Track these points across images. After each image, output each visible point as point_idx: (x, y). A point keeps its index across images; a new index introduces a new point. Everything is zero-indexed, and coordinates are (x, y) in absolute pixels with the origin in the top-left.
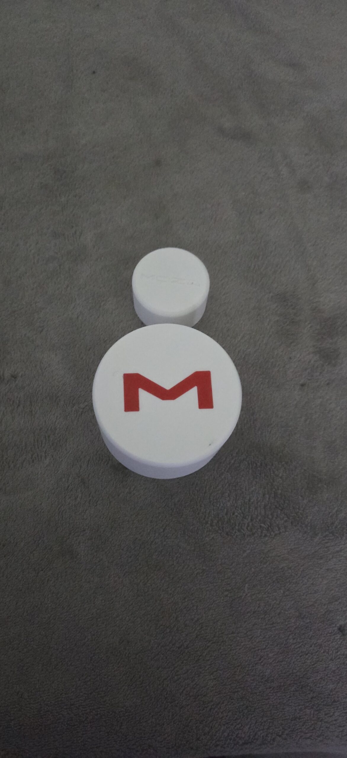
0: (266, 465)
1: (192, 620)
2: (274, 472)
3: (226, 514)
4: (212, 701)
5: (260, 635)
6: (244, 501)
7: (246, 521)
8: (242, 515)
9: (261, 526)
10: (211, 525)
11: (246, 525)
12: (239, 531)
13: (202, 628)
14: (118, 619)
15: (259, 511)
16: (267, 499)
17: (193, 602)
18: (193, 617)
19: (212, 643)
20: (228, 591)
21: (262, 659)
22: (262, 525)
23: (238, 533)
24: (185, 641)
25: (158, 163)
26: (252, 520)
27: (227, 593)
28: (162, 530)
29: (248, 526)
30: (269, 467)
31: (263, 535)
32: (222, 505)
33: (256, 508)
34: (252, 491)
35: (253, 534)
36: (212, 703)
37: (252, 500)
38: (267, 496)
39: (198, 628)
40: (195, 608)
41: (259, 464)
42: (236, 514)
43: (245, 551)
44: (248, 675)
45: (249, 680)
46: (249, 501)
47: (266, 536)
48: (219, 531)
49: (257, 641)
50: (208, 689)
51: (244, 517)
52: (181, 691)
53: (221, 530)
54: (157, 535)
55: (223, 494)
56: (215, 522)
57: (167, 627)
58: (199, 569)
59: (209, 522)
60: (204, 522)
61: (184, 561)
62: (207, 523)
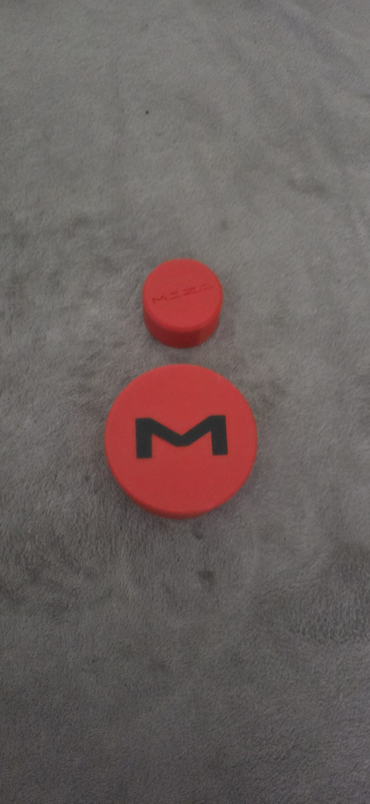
0: (357, 568)
1: (287, 731)
2: (365, 575)
3: (318, 620)
5: (356, 743)
6: (336, 607)
7: (338, 628)
8: (334, 622)
9: (353, 633)
10: (303, 633)
11: (339, 632)
12: (332, 638)
13: (297, 738)
14: (213, 732)
15: (351, 616)
16: (359, 604)
17: (288, 712)
18: (288, 728)
19: (309, 753)
20: (322, 700)
21: (358, 766)
22: (355, 631)
23: (330, 641)
24: (283, 752)
25: (224, 225)
26: (344, 626)
27: (321, 702)
28: (252, 640)
29: (341, 631)
30: (359, 569)
31: (356, 641)
32: (313, 612)
33: (348, 614)
34: (344, 596)
35: (346, 641)
37: (344, 606)
38: (359, 601)
39: (294, 739)
40: (290, 718)
41: (349, 567)
42: (328, 620)
43: (337, 659)
44: (344, 782)
45: (345, 786)
46: (341, 605)
47: (359, 642)
48: (311, 640)
49: (353, 748)
50: (305, 797)
51: (336, 624)
53: (313, 638)
54: (248, 645)
55: (314, 600)
56: (307, 630)
57: (263, 739)
58: (293, 679)
59: (301, 630)
60: (296, 630)
61: (277, 672)
62: (298, 631)
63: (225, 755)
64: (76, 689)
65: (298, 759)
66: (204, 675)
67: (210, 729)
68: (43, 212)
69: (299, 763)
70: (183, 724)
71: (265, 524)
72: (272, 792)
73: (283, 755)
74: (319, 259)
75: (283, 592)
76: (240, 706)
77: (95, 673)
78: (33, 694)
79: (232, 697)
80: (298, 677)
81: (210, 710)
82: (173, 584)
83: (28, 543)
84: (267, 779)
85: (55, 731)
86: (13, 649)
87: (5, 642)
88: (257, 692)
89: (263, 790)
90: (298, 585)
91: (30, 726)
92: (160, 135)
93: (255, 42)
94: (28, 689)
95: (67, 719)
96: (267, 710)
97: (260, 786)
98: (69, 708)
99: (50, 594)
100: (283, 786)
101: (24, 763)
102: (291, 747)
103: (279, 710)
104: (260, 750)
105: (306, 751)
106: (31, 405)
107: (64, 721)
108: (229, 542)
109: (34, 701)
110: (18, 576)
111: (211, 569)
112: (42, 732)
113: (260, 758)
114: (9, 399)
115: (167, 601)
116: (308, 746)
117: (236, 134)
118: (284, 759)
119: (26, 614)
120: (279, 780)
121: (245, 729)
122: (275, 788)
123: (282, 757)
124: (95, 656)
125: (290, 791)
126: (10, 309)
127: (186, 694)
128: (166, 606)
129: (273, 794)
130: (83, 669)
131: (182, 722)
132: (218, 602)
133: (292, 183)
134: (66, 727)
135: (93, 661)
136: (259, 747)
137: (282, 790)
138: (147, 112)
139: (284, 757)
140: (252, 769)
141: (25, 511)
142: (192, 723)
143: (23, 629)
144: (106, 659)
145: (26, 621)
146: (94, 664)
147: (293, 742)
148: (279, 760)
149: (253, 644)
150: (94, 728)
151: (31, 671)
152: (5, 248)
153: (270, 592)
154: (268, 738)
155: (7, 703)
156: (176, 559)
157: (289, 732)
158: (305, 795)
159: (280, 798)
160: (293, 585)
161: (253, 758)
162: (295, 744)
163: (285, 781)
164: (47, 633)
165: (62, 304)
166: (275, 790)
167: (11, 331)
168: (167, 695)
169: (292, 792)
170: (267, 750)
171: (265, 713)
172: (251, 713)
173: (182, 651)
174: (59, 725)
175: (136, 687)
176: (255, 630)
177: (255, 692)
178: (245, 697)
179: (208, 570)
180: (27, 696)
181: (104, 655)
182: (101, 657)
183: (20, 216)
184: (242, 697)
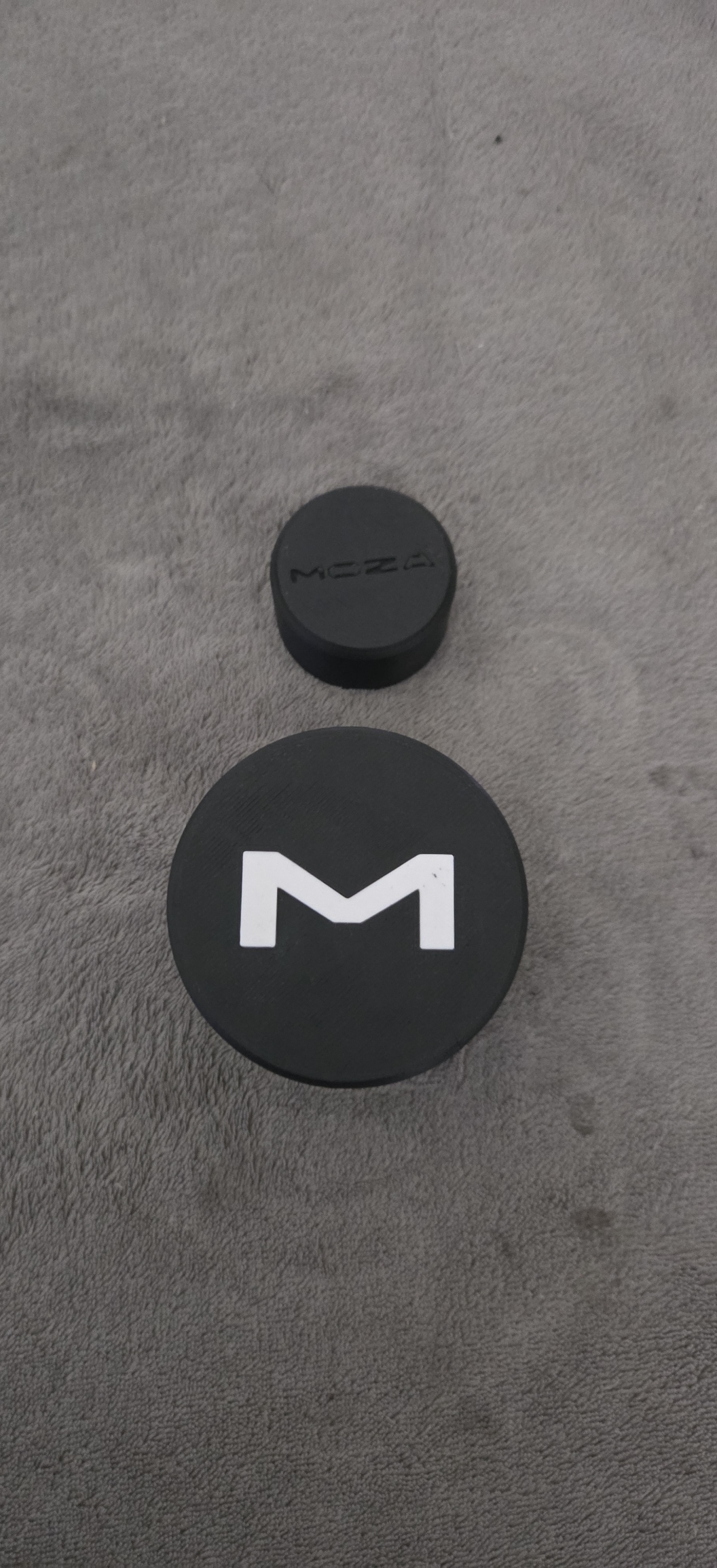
66: (580, 1450)
68: (255, 359)
70: (526, 1558)
76: (658, 1524)
77: (332, 1424)
78: (191, 1460)
79: (639, 1504)
81: (589, 1530)
82: (520, 1237)
85: (238, 1547)
86: (153, 1353)
87: (135, 1337)
88: (698, 1497)
91: (182, 1531)
92: (524, 193)
94: (181, 1449)
95: (265, 1523)
98: (271, 1500)
99: (241, 1233)
107: (260, 1527)
108: (651, 1148)
109: (194, 1478)
110: (170, 1186)
111: (608, 1208)
112: (209, 1547)
114: (163, 783)
115: (504, 1274)
117: (700, 199)
124: (334, 1386)
126: (170, 575)
127: (535, 1491)
128: (502, 1285)
130: (305, 1415)
131: (524, 1554)
132: (618, 1282)
134: (262, 1542)
135: (331, 1398)
138: (498, 140)
142: (548, 1558)
143: (176, 1309)
144: (358, 1394)
146: (331, 1403)
149: (695, 1388)
150: (324, 1550)
151: (190, 1407)
152: (166, 435)
155: (134, 1478)
168: (492, 1491)
172: (682, 1543)
173: (530, 1391)
174: (246, 1536)
175: (424, 1464)
176: (702, 1357)
177: (693, 1495)
178: (670, 1506)
179: (598, 1205)
180: (179, 1464)
181: (355, 1385)
182: (349, 1389)
183: (202, 364)
184: (663, 1506)
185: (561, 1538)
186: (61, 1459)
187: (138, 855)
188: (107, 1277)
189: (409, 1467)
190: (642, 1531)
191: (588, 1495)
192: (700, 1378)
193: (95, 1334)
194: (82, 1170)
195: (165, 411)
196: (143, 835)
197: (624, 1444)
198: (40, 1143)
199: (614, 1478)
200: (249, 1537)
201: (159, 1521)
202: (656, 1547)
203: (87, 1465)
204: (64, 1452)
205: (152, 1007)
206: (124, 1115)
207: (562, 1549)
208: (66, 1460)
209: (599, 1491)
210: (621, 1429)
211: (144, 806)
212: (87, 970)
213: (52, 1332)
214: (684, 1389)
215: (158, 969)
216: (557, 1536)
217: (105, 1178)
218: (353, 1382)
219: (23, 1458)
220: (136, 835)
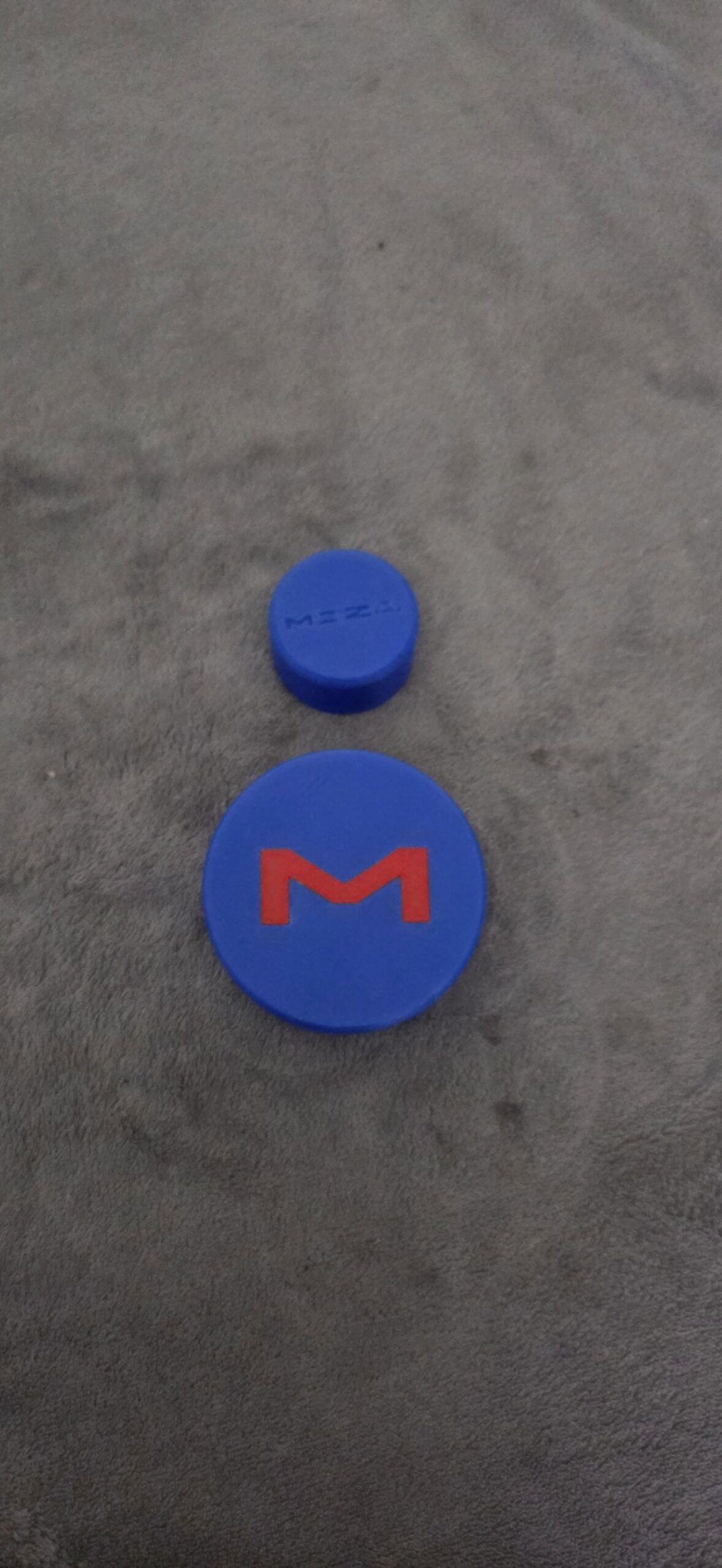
1: (663, 1396)
4: (705, 1539)
13: (682, 1410)
14: (528, 1399)
17: (665, 1362)
18: (665, 1391)
19: (703, 1438)
24: (655, 1436)
25: (528, 460)
28: (597, 1230)
36: (705, 1543)
39: (677, 1411)
40: (668, 1373)
48: (705, 1229)
50: (697, 1517)
52: (649, 1523)
53: (707, 1227)
55: (708, 1156)
56: (697, 1211)
57: (620, 1412)
58: (673, 1301)
59: (687, 1211)
60: (675, 1212)
61: (642, 1288)
62: (681, 1214)
63: (550, 1441)
64: (274, 1318)
65: (684, 1447)
67: (522, 1394)
68: (193, 434)
69: (687, 1455)
70: (472, 1384)
71: (615, 1015)
72: (637, 1508)
73: (656, 1439)
74: (706, 521)
75: (653, 1142)
77: (308, 1289)
78: (195, 1327)
79: (560, 1335)
80: (680, 1299)
81: (522, 1358)
82: (450, 1127)
83: (182, 1048)
84: (627, 1484)
85: (239, 1395)
86: (158, 1244)
87: (143, 1231)
88: (606, 1326)
89: (620, 1504)
90: (678, 1129)
91: (192, 1386)
92: (404, 289)
93: (580, 111)
94: (186, 1319)
95: (259, 1373)
96: (626, 1359)
97: (615, 1497)
98: (263, 1354)
99: (225, 1143)
100: (656, 1497)
101: (182, 1454)
102: (669, 1424)
103: (649, 1357)
104: (615, 1432)
105: (697, 1433)
106: (177, 797)
107: (255, 1377)
108: (550, 1049)
109: (199, 1341)
111: (520, 1100)
112: (215, 1397)
113: (613, 1447)
115: (438, 1157)
116: (703, 1424)
118: (658, 1447)
119: (180, 1181)
120: (648, 1486)
121: (586, 1392)
122: (640, 1501)
123: (654, 1444)
124: (309, 1258)
125: (669, 1507)
126: (135, 615)
127: (477, 1329)
128: (437, 1167)
129: (638, 1512)
130: (287, 1283)
132: (531, 1159)
133: (654, 378)
134: (258, 1389)
136: (613, 1425)
137: (656, 1504)
138: (381, 246)
139: (659, 1442)
140: (600, 1466)
141: (175, 990)
142: (489, 1383)
143: (176, 1208)
144: (328, 1263)
145: (181, 1193)
146: (307, 1273)
147: (673, 1418)
148: (649, 1450)
149: (598, 1238)
150: (309, 1390)
151: (192, 1285)
152: (124, 501)
153: (628, 1141)
154: (630, 1408)
156: (454, 1082)
157: (668, 1398)
158: (696, 1514)
159: (652, 1519)
160: (669, 1129)
161: (602, 1445)
162: (678, 1420)
163: (660, 1488)
164: (219, 1216)
165: (231, 606)
166: (643, 1504)
167: (137, 657)
168: (442, 1331)
169: (674, 1508)
170: (628, 1431)
171: (622, 1364)
172: (597, 1364)
173: (467, 1251)
174: (245, 1384)
175: (385, 1316)
176: (602, 1212)
177: (603, 1325)
178: (585, 1335)
179: (512, 1101)
180: (185, 1331)
181: (325, 1257)
182: (320, 1260)
183: (150, 441)
184: (579, 1335)
185: (499, 1367)
186: (89, 1333)
187: (121, 844)
188: (117, 1185)
189: (373, 1318)
190: (563, 1356)
191: (519, 1331)
192: (601, 1229)
193: (110, 1231)
194: (93, 1102)
195: (122, 481)
196: (124, 828)
197: (546, 1287)
198: (57, 1081)
199: (538, 1315)
200: (247, 1385)
201: (172, 1378)
202: (576, 1369)
203: (111, 1337)
204: (92, 1327)
205: (140, 967)
206: (123, 1055)
207: (500, 1375)
208: (93, 1334)
209: (527, 1326)
210: (541, 1274)
211: (122, 805)
212: (86, 941)
213: (76, 1231)
214: (589, 1239)
215: (143, 935)
216: (496, 1364)
217: (113, 1106)
218: (323, 1254)
219: (58, 1335)
220: (118, 828)
